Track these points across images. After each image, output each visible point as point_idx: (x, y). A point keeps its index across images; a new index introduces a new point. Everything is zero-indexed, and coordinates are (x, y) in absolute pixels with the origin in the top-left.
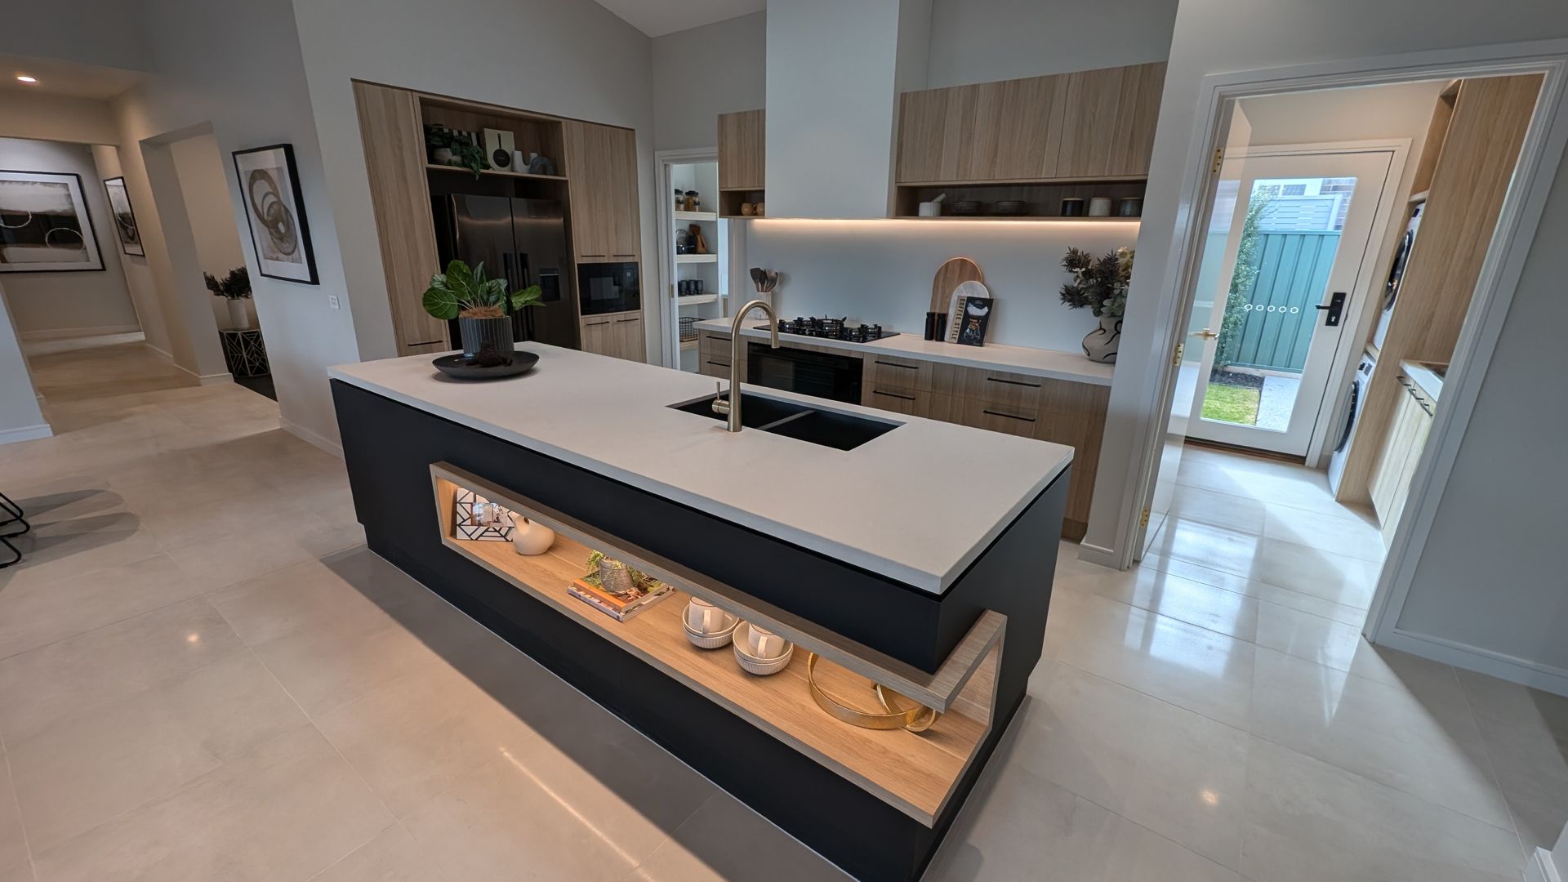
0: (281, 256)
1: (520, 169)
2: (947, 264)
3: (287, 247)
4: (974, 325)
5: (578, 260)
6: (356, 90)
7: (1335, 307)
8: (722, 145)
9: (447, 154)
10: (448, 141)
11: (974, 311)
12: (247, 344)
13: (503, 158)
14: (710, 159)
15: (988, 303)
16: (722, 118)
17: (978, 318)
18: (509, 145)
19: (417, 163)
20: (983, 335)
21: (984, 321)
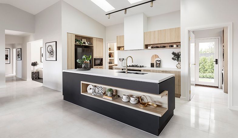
0: (51, 57)
1: (87, 44)
2: (153, 56)
3: (52, 56)
4: (158, 64)
5: (94, 58)
6: (67, 34)
7: (217, 61)
8: (117, 40)
9: (77, 42)
10: (78, 41)
11: (158, 62)
12: (35, 74)
13: (84, 43)
14: (115, 42)
15: (160, 61)
16: (117, 37)
17: (159, 63)
18: (85, 41)
19: (74, 43)
20: (160, 66)
21: (160, 64)
